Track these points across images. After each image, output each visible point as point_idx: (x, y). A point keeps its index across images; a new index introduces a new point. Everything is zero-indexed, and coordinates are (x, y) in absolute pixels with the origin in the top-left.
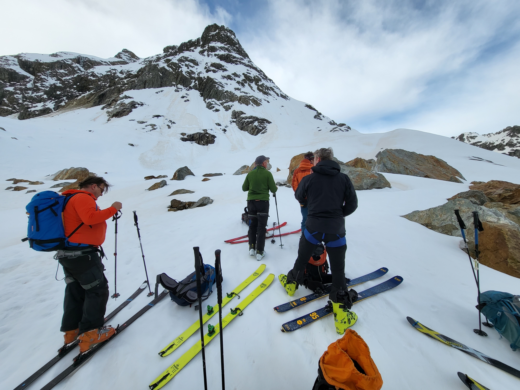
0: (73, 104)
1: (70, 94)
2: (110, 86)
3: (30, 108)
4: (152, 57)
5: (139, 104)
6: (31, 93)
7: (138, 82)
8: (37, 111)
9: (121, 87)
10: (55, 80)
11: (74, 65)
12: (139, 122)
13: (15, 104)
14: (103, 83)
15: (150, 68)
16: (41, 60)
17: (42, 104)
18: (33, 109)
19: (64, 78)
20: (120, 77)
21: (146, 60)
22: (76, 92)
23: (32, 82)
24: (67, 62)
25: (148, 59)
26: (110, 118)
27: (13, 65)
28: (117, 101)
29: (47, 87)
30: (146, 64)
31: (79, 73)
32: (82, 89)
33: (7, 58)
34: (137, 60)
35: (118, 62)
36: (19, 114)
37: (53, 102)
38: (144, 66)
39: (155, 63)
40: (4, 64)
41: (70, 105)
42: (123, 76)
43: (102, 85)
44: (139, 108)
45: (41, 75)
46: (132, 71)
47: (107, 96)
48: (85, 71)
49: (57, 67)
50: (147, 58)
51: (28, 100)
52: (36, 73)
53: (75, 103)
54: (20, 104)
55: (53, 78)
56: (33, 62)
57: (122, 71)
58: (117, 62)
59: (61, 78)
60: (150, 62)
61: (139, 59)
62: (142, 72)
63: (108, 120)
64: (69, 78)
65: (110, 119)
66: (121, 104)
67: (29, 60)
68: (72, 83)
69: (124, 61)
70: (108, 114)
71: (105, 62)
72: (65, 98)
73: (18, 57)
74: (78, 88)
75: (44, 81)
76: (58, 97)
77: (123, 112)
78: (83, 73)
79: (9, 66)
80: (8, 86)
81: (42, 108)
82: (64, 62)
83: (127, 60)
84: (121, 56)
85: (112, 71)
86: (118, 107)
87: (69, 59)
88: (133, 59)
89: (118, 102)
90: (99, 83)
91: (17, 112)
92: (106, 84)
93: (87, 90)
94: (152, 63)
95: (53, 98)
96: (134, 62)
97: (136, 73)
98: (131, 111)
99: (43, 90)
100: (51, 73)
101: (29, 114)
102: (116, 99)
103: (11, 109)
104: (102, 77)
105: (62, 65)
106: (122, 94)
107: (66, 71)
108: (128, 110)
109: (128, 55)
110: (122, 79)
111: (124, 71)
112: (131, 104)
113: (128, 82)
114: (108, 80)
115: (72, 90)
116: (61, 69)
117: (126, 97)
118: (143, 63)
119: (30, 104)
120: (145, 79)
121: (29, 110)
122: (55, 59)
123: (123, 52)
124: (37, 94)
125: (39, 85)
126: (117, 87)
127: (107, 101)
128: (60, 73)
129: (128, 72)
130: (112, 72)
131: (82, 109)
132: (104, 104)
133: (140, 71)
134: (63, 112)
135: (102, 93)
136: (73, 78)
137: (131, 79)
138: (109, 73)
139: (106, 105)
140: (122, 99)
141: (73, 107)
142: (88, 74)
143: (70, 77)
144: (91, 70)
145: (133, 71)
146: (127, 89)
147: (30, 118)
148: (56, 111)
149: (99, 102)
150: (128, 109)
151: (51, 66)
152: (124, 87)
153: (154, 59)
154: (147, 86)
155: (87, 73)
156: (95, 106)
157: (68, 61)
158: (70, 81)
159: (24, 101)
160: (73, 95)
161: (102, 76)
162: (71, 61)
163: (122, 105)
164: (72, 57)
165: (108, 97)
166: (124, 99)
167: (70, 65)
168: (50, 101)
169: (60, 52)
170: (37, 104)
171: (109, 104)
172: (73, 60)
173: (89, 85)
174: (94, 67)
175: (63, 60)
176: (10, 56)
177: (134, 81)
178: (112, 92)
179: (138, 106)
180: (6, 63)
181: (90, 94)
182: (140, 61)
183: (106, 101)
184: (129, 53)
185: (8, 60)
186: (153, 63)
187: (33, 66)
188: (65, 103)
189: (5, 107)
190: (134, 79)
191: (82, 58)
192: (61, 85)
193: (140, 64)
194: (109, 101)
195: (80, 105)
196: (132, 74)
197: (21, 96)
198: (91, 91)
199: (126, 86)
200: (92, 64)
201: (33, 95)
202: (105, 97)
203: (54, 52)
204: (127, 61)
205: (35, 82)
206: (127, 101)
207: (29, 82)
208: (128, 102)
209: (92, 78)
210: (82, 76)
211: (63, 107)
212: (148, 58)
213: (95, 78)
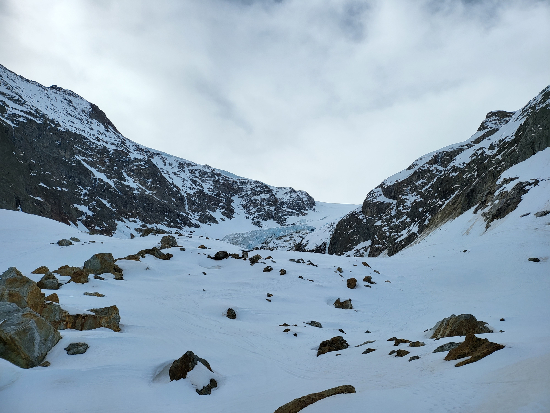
0: (437, 219)
1: (432, 207)
2: (478, 175)
3: (396, 239)
4: (535, 99)
5: (530, 184)
6: (395, 222)
7: (519, 150)
8: (403, 240)
9: (496, 168)
10: (416, 196)
11: (431, 169)
12: (539, 215)
13: (384, 239)
14: (469, 174)
15: (535, 117)
16: (400, 180)
17: (407, 230)
18: (399, 240)
19: (424, 189)
20: (491, 155)
21: (525, 110)
22: (438, 201)
23: (395, 208)
24: (424, 169)
25: (528, 106)
26: (488, 222)
27: (379, 196)
28: (494, 193)
29: (409, 207)
30: (527, 114)
31: (438, 175)
32: (445, 195)
33: (374, 191)
34: (511, 118)
35: (484, 135)
36: (388, 250)
37: (416, 223)
38: (524, 119)
39: (542, 106)
40: (373, 199)
41: (435, 221)
42: (495, 152)
43: (469, 177)
44: (533, 190)
45: (401, 197)
46: (506, 138)
47: (478, 191)
48: (445, 169)
49: (415, 180)
50: (526, 106)
51: (394, 230)
52: (397, 195)
53: (439, 216)
54: (388, 237)
55: (413, 194)
56: (394, 185)
57: (491, 145)
58: (482, 136)
59: (421, 190)
60: (533, 108)
61: (513, 114)
62: (524, 130)
63: (487, 227)
64: (429, 187)
65: (490, 223)
66: (500, 195)
67: (390, 184)
68: (433, 192)
69: (491, 129)
70: (485, 218)
71: (466, 145)
72: (427, 214)
73: (381, 186)
74: (441, 195)
75: (406, 202)
76: (420, 216)
77: (508, 206)
78: (443, 173)
79: (375, 199)
80: (377, 221)
81: (407, 235)
82: (421, 169)
83: (496, 125)
84: (486, 126)
85: (477, 152)
86: (497, 202)
87: (425, 164)
88: (504, 119)
89: (496, 194)
90: (464, 176)
91: (386, 248)
92: (474, 175)
93: (450, 193)
94: (537, 108)
95: (416, 219)
96: (506, 123)
97: (514, 137)
98: (520, 200)
99: (405, 212)
100: (410, 189)
101: (397, 247)
102: (492, 190)
103: (381, 246)
104: (466, 167)
105: (419, 174)
106: (500, 178)
107: (424, 179)
108: (514, 200)
109: (496, 118)
110: (495, 156)
111: (495, 143)
112: (517, 189)
113: (504, 157)
114: (475, 167)
115: (434, 200)
116: (420, 179)
117: (507, 181)
118: (521, 117)
119: (396, 234)
120: (531, 140)
121: (396, 242)
122: (412, 171)
123: (488, 118)
124: (401, 220)
125: (401, 208)
126: (489, 172)
127: (480, 198)
128: (419, 184)
129: (501, 141)
130: (477, 154)
131: (449, 221)
132: (476, 204)
133: (519, 131)
134: (428, 234)
135: (470, 189)
136: (432, 185)
137: (508, 150)
138: (475, 157)
139: (480, 204)
140: (501, 185)
141: (438, 223)
142: (449, 171)
143: (429, 185)
144: (452, 164)
145: (508, 136)
146: (505, 168)
147: (398, 251)
148: (421, 235)
149: (469, 203)
150: (513, 198)
151: (410, 181)
152: (500, 167)
153: (539, 100)
154: (537, 149)
155: (447, 171)
156: (465, 211)
157: (425, 167)
158: (431, 189)
159: (390, 233)
160: (436, 206)
161: (465, 165)
162: (427, 165)
163: (502, 197)
164: (428, 159)
165: (480, 192)
166: (504, 186)
167: (427, 171)
168: (414, 223)
169: (416, 161)
170: (402, 232)
171: (484, 201)
172: (429, 163)
173: (452, 185)
174: (454, 159)
175: (419, 168)
176: (376, 188)
177: (514, 150)
178: (483, 182)
179: (530, 187)
180: (374, 196)
181: (456, 197)
182: (516, 116)
183: (478, 198)
184: (497, 114)
185: (374, 193)
186: (539, 106)
187: (394, 190)
188: (429, 220)
189: (377, 246)
190: (513, 148)
191: (438, 155)
192: (421, 199)
193: (516, 120)
194: (482, 196)
195: (446, 217)
196: (508, 142)
197: (387, 228)
198: (456, 192)
199: (503, 164)
200: (451, 156)
201: (397, 223)
202: (475, 193)
203: (410, 164)
204: (497, 128)
205: (398, 207)
206: (509, 187)
207: (392, 209)
208: (512, 188)
209: (454, 174)
210: (442, 177)
211: (428, 226)
212: (529, 104)
213: (458, 173)
